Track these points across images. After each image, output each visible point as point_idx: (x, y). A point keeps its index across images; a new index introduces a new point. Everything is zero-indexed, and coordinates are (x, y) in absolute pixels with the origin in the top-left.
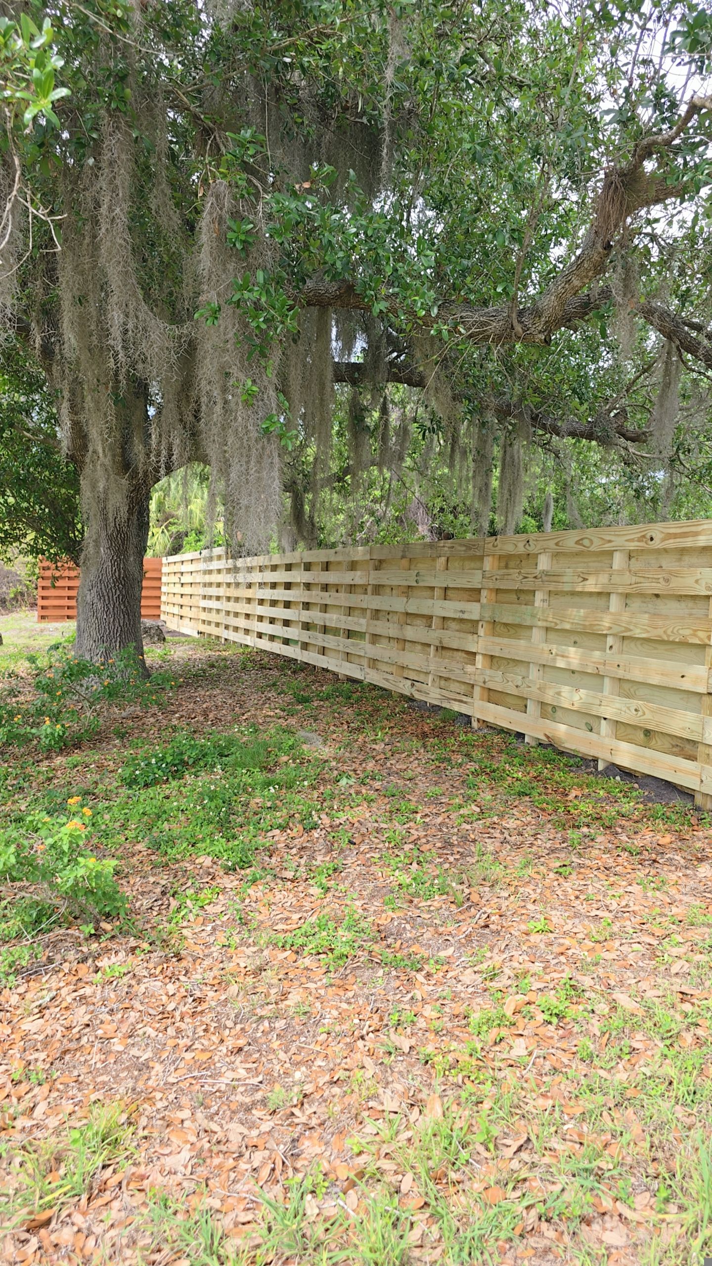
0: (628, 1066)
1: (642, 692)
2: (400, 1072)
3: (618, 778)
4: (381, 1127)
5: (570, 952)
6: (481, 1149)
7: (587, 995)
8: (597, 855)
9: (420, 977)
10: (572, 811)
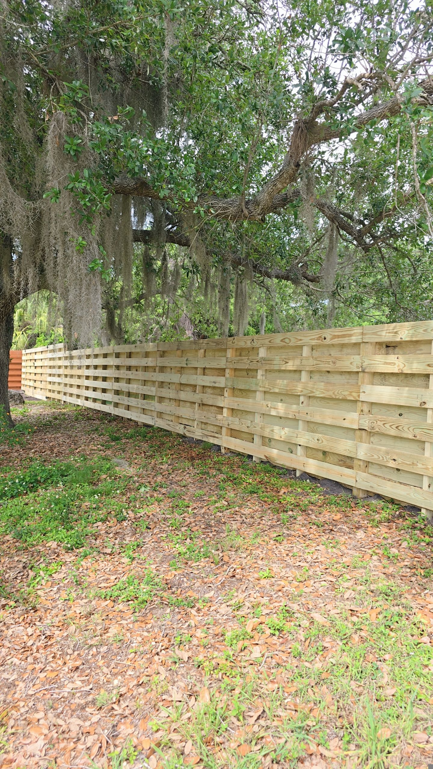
0: (322, 659)
1: (321, 429)
2: (182, 674)
3: (308, 481)
4: (171, 711)
5: (284, 589)
6: (235, 720)
7: (296, 615)
8: (299, 528)
9: (193, 611)
10: (282, 502)
